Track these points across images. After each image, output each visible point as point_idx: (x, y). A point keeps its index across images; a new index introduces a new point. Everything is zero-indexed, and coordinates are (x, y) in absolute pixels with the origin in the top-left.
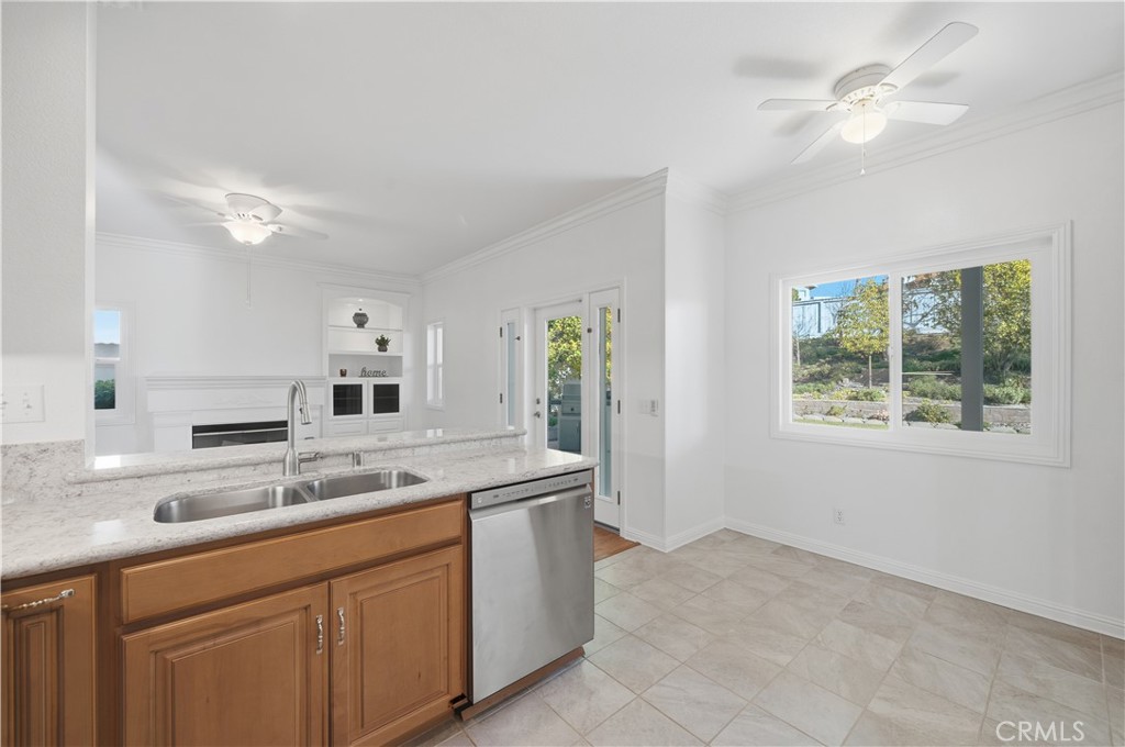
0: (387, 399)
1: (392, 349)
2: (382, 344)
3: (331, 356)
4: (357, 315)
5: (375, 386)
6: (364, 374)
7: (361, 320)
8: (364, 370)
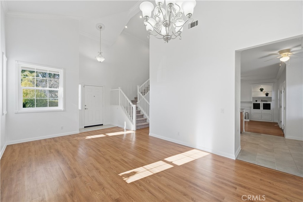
0: (267, 107)
1: (269, 96)
2: (267, 94)
3: (253, 98)
4: (261, 89)
5: (263, 104)
6: (262, 101)
7: (262, 90)
8: (262, 100)
